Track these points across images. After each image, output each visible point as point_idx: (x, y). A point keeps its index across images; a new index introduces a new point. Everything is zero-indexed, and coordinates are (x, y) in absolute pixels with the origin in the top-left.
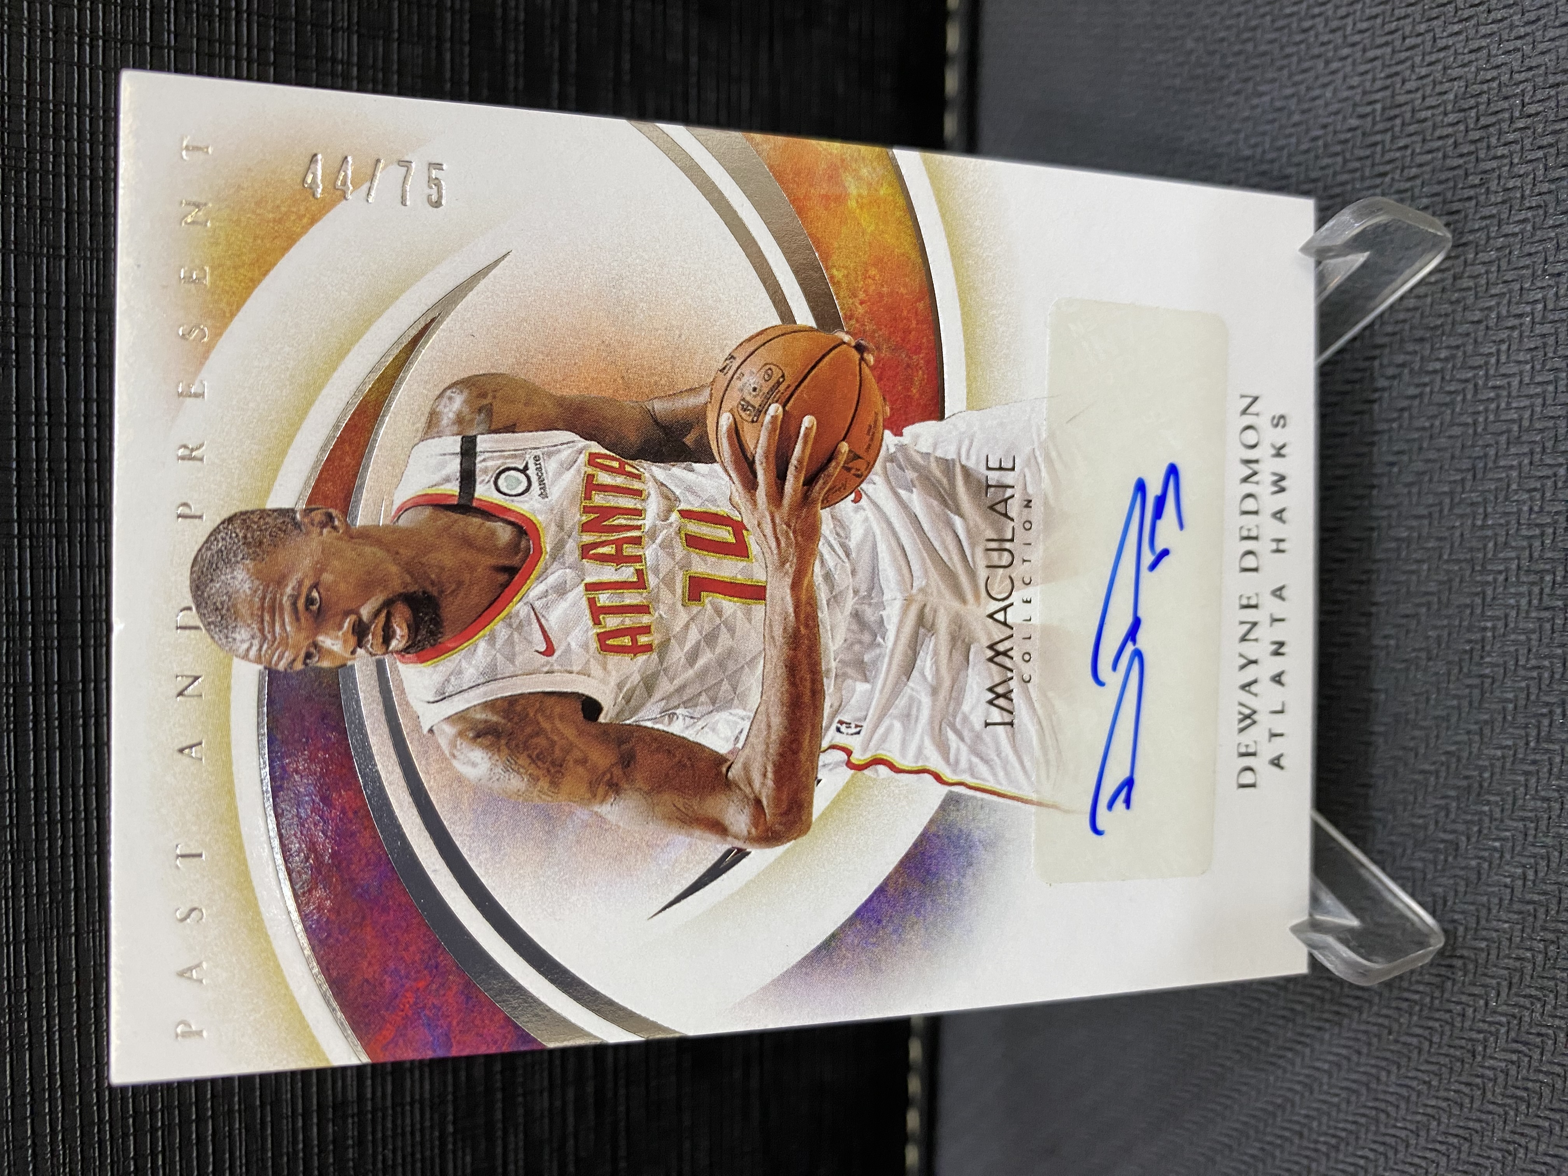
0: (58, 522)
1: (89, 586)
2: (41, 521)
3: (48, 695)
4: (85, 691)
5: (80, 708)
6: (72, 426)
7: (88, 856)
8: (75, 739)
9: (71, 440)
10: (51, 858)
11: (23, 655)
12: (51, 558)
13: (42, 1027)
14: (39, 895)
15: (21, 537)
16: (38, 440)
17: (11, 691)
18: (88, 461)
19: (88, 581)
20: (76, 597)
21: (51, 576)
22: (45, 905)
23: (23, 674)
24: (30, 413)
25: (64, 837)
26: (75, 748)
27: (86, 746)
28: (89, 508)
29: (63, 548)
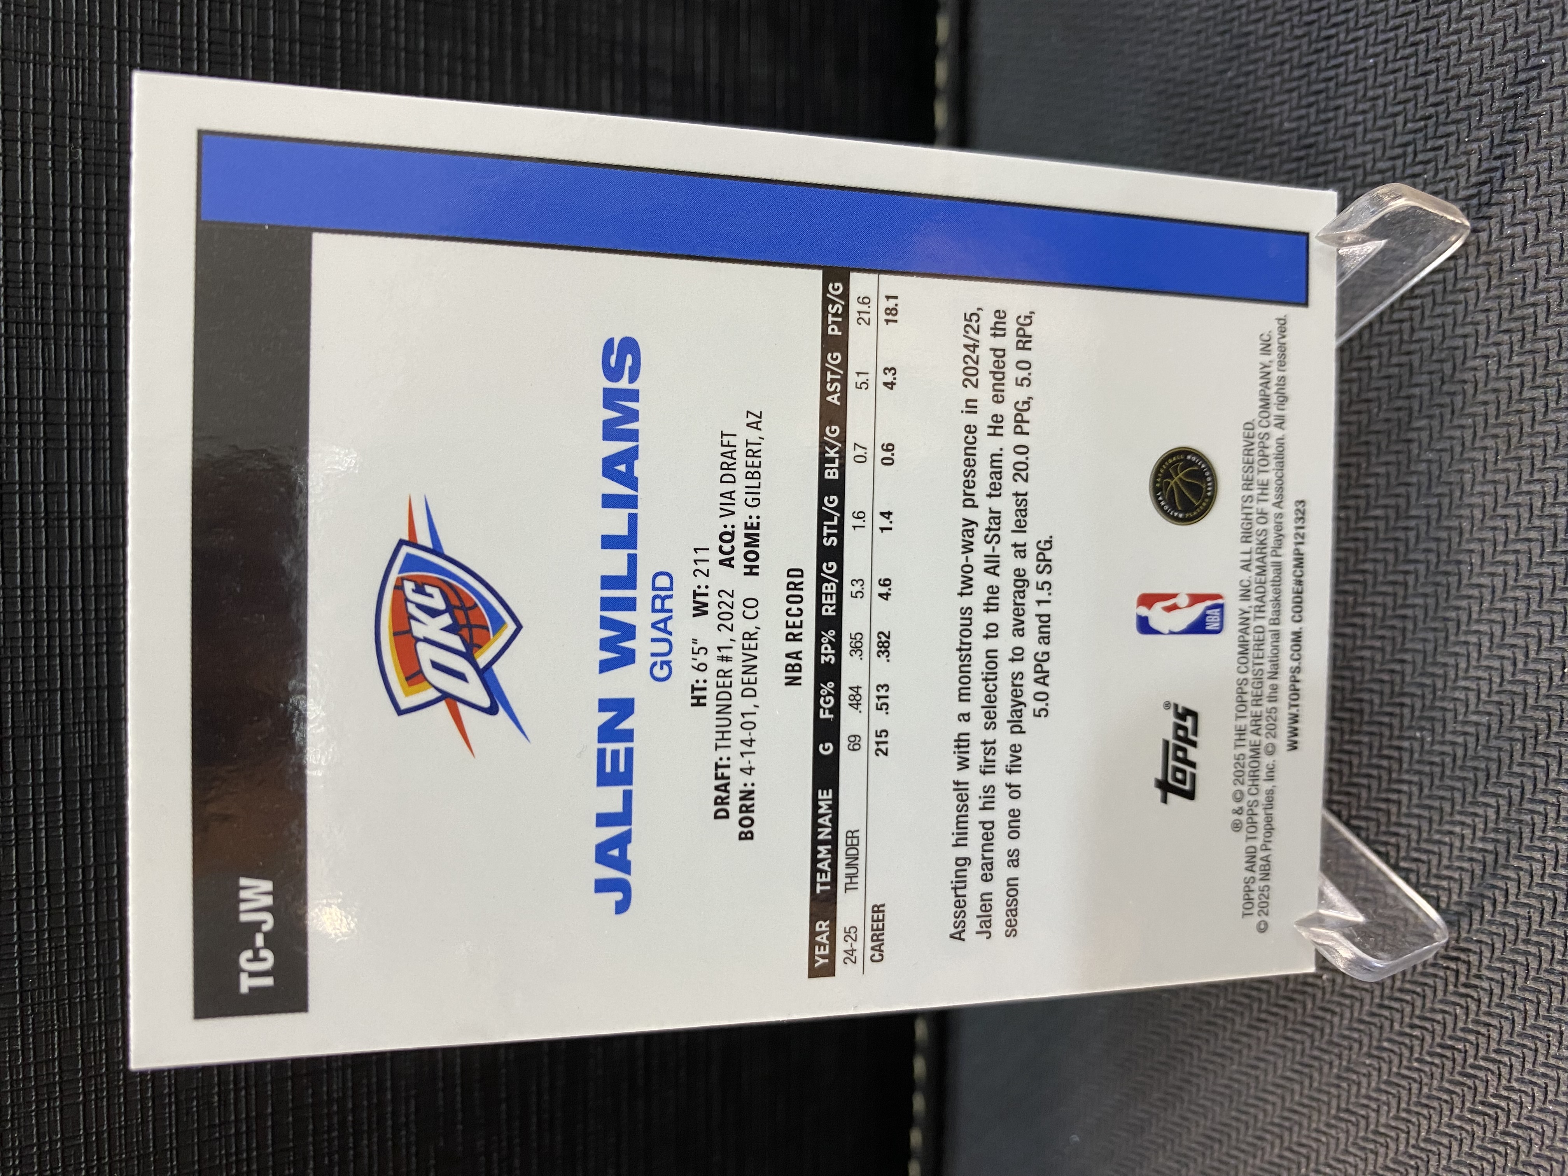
0: (45, 324)
1: (74, 389)
2: (27, 322)
3: (34, 494)
4: (70, 493)
5: (66, 509)
6: (58, 230)
7: (74, 656)
8: (61, 541)
9: (57, 244)
10: (38, 658)
11: (10, 455)
12: (37, 357)
13: (28, 824)
14: (26, 692)
16: (25, 241)
18: (74, 265)
19: (74, 383)
20: (61, 398)
21: (37, 376)
22: (31, 702)
23: (10, 474)
24: (17, 215)
25: (50, 637)
26: (60, 546)
27: (72, 548)
28: (74, 312)
29: (50, 350)
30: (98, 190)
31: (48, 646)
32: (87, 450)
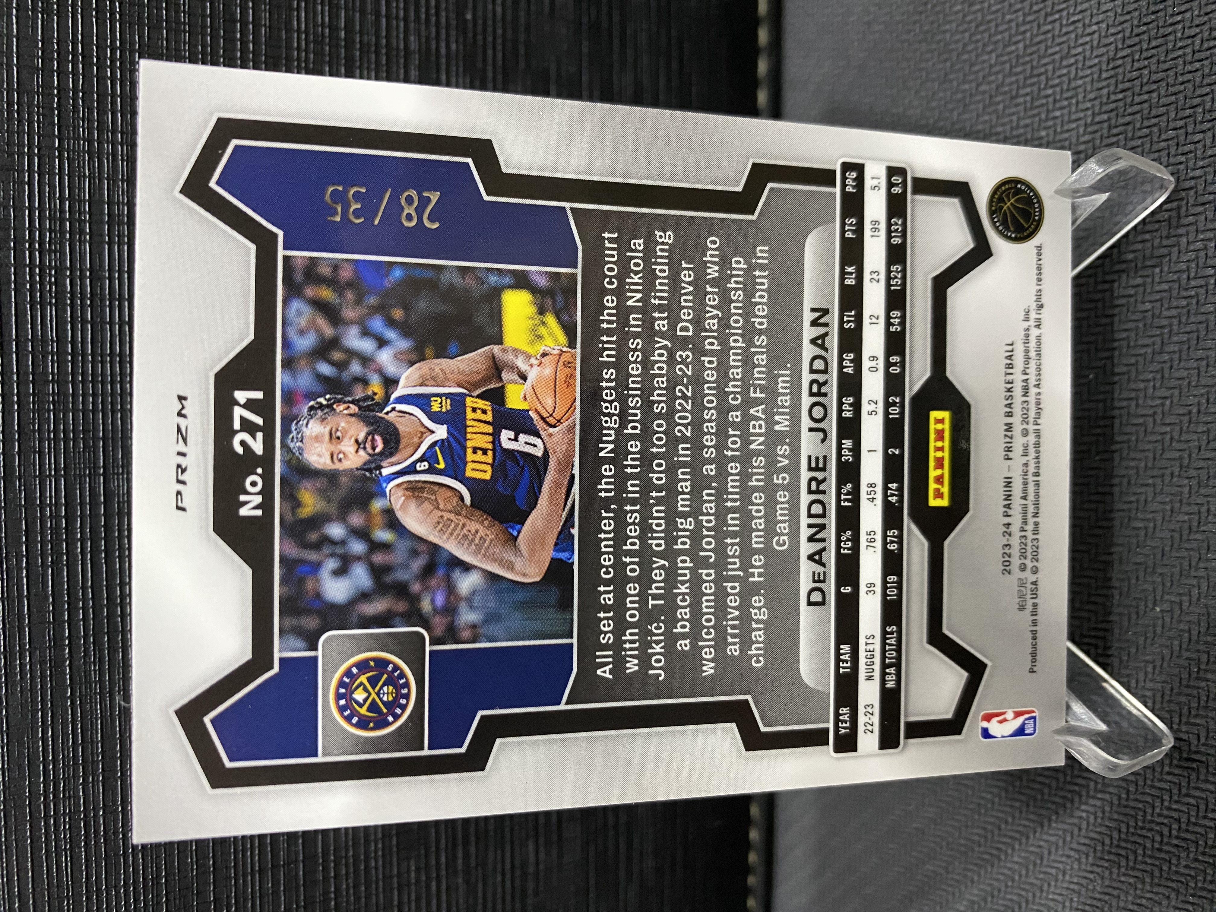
0: (90, 142)
2: (77, 138)
3: (82, 278)
4: (111, 279)
5: (107, 292)
6: (101, 67)
7: (113, 412)
8: (103, 317)
9: (101, 79)
10: (85, 411)
11: (62, 247)
12: (84, 168)
13: (77, 548)
14: (75, 440)
15: (61, 149)
16: (75, 73)
17: (53, 272)
18: (113, 95)
20: (103, 202)
21: (84, 183)
22: (79, 448)
23: (63, 261)
24: (68, 53)
25: (94, 395)
26: (102, 322)
27: (111, 323)
28: (114, 133)
29: (94, 162)
30: (132, 36)
31: (93, 403)
32: (124, 243)
